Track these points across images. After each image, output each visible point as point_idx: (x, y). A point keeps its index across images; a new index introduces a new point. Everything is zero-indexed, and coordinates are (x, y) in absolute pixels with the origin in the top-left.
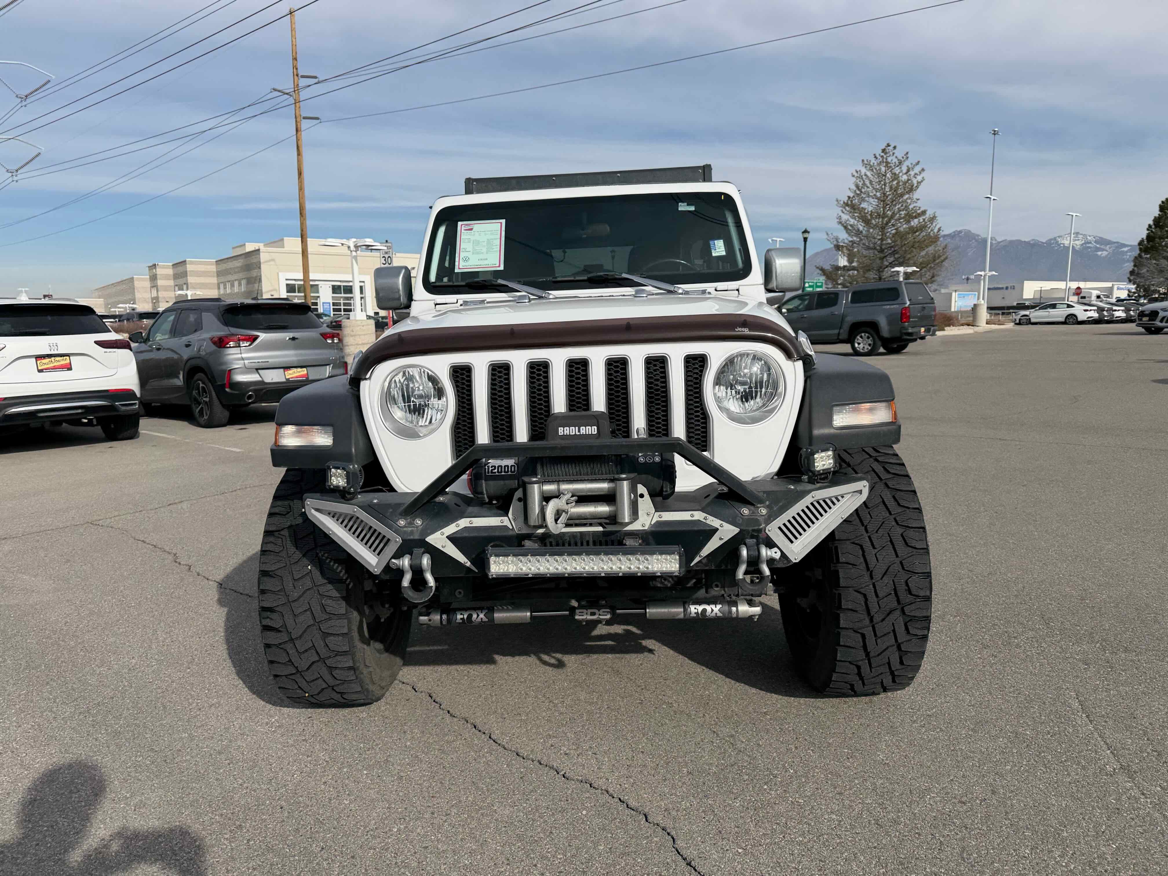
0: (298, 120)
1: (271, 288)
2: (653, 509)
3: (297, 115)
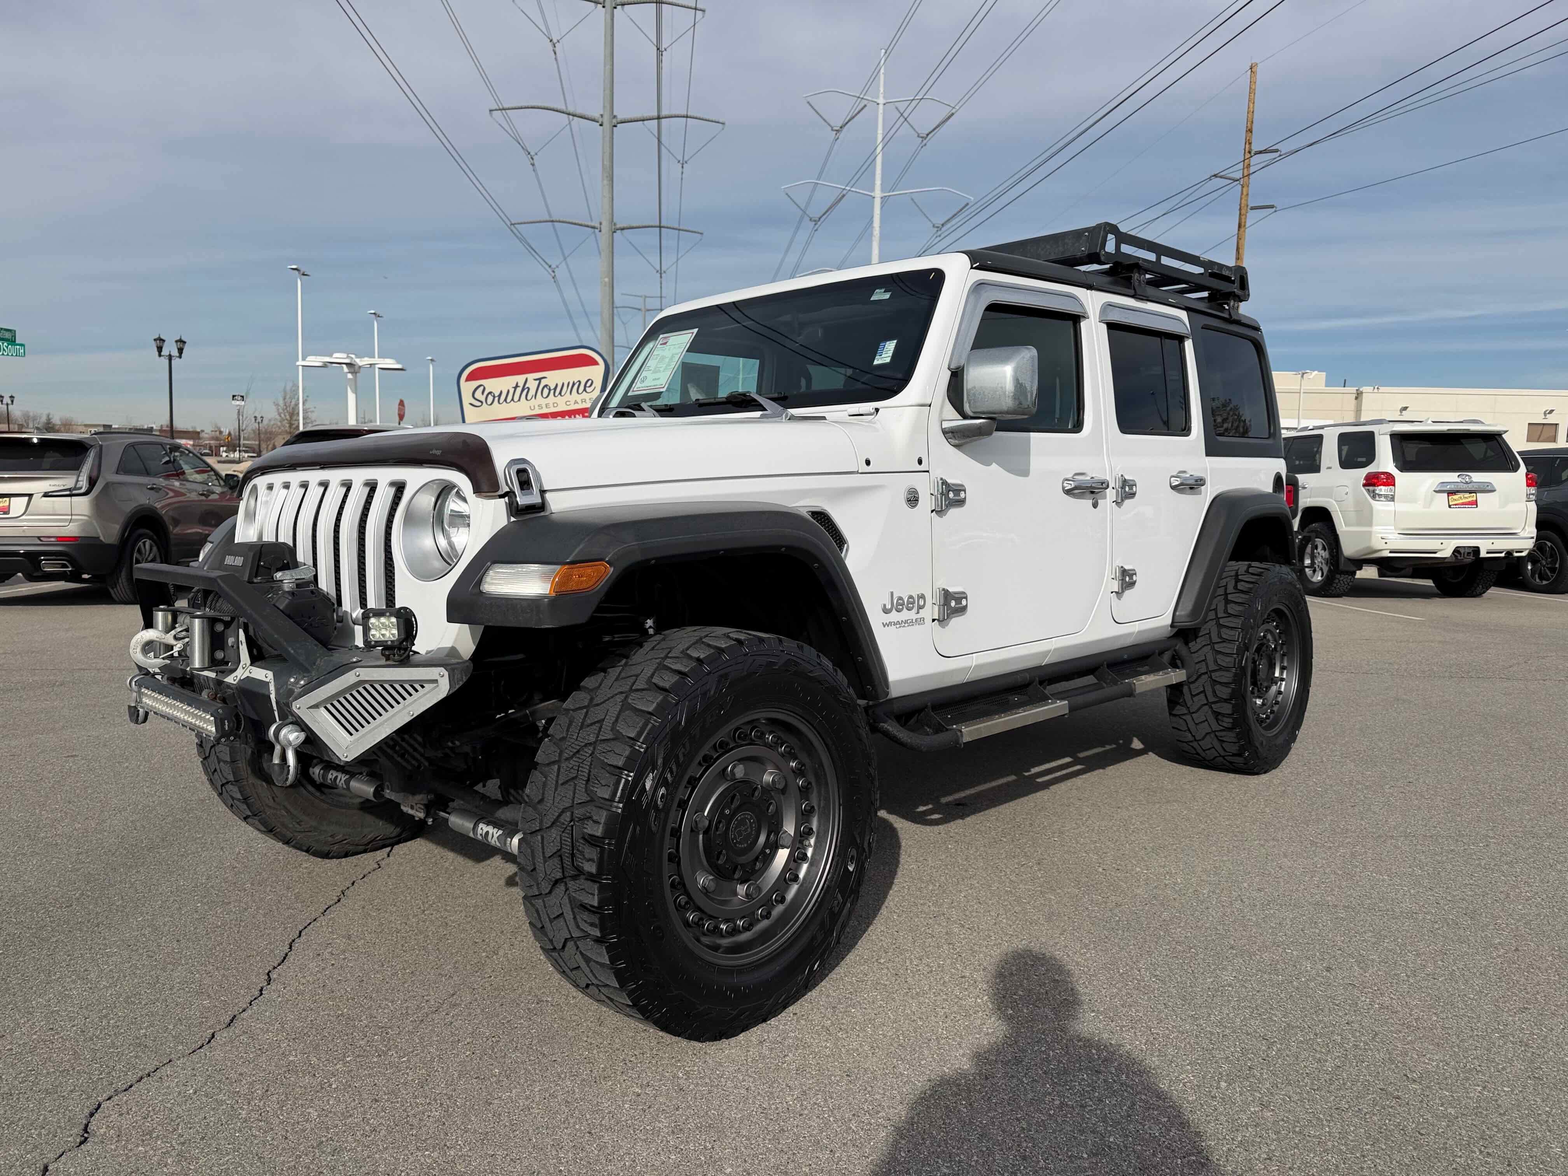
0: (1243, 212)
2: (249, 662)
3: (1243, 205)
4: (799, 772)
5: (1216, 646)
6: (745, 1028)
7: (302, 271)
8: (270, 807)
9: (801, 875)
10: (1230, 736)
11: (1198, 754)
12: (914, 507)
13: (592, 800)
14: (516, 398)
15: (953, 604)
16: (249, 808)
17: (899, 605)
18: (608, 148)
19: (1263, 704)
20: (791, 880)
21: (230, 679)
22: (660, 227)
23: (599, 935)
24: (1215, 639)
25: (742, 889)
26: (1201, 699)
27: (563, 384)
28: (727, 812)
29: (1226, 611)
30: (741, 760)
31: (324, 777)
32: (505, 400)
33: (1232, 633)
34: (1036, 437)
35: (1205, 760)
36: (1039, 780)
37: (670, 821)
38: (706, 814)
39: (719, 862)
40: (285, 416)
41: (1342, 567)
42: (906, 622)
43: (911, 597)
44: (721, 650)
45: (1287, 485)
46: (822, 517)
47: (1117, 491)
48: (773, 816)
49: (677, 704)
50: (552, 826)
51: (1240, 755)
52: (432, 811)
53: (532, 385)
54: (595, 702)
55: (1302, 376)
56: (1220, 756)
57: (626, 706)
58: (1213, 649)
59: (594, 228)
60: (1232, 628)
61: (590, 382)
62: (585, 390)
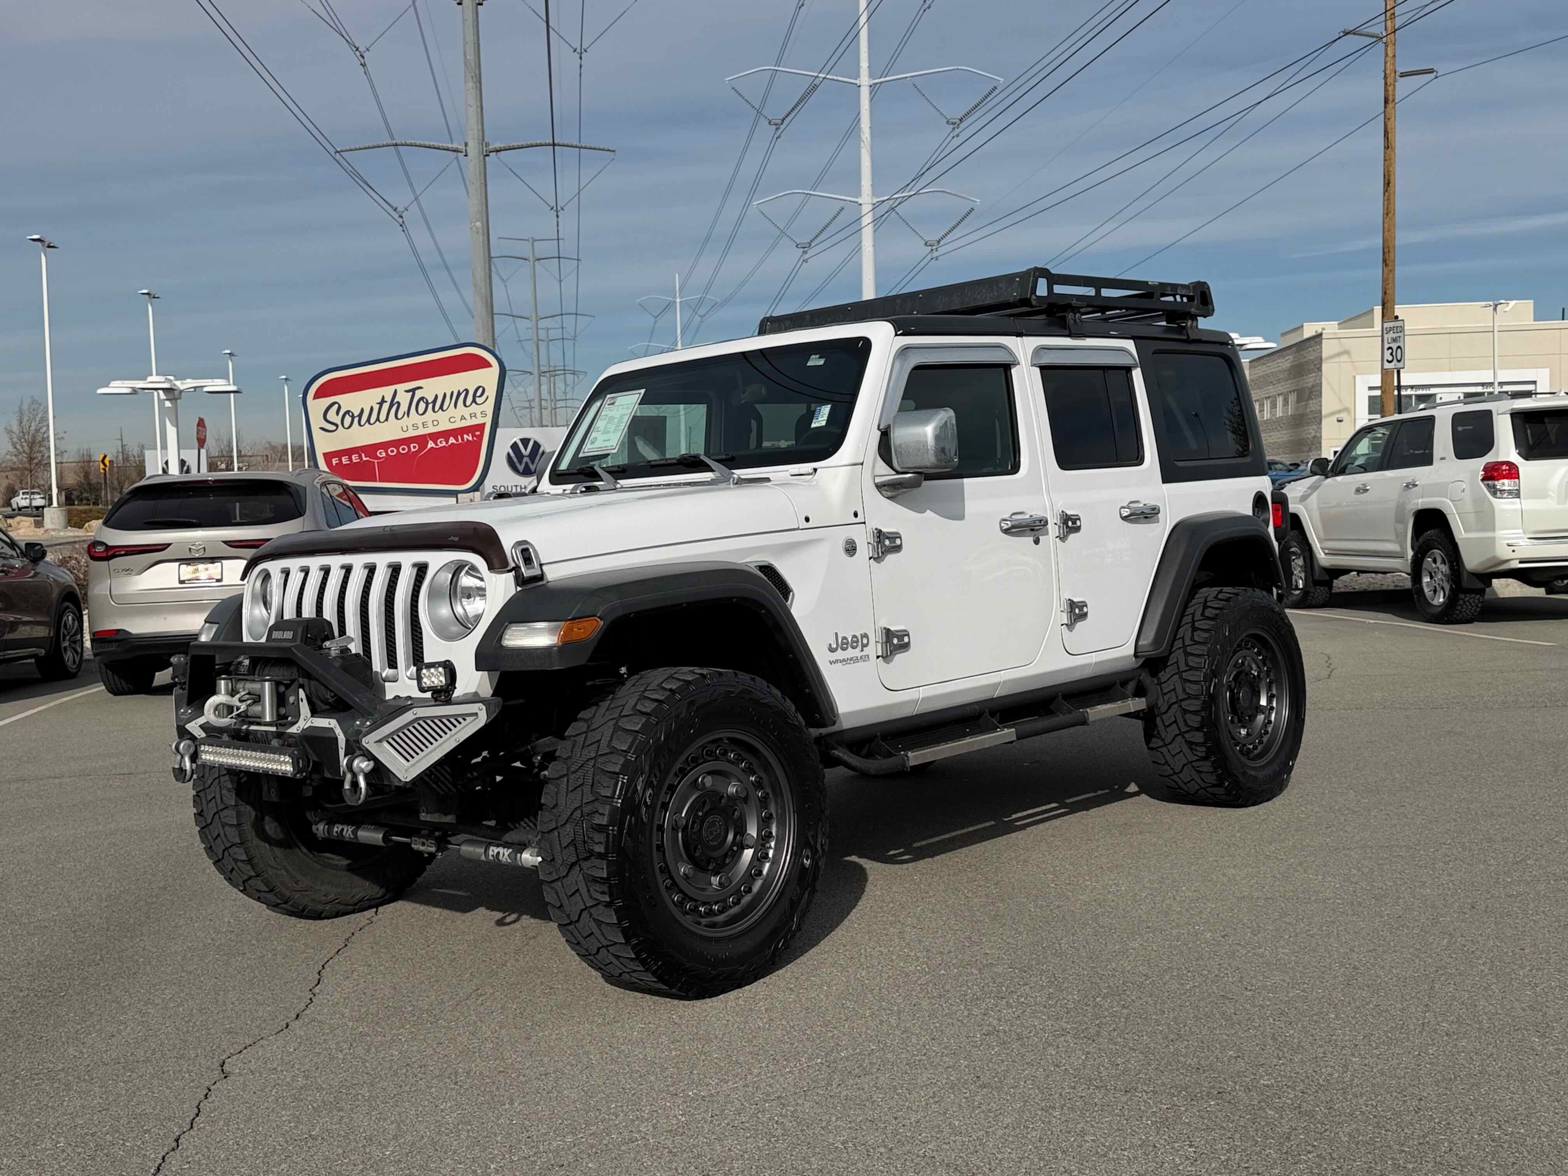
0: (1389, 81)
1: (1337, 407)
2: (309, 714)
3: (1388, 72)
4: (758, 785)
5: (1184, 675)
6: (724, 991)
7: (47, 240)
8: (272, 867)
9: (765, 872)
10: (1206, 766)
11: (1180, 788)
12: (852, 556)
13: (597, 799)
14: (383, 417)
15: (895, 641)
16: (253, 868)
17: (844, 644)
18: (472, 37)
19: (1248, 734)
20: (756, 875)
21: (293, 730)
22: (554, 145)
23: (608, 900)
24: (1183, 667)
25: (715, 880)
26: (1173, 730)
27: (445, 395)
28: (700, 814)
29: (1192, 639)
30: (709, 773)
31: (330, 831)
32: (368, 420)
33: (1198, 660)
34: (968, 483)
35: (1189, 794)
36: (1018, 823)
37: (656, 818)
38: (683, 815)
39: (697, 854)
40: (22, 446)
41: (1465, 584)
42: (851, 659)
43: (854, 636)
44: (688, 683)
45: (1273, 503)
46: (768, 570)
47: (1060, 527)
48: (738, 820)
49: (657, 724)
50: (565, 824)
51: (1220, 785)
52: (442, 846)
53: (404, 398)
54: (592, 727)
55: (1495, 309)
56: (1202, 788)
57: (617, 728)
58: (1181, 677)
59: (456, 151)
60: (1199, 656)
61: (480, 390)
62: (474, 401)
